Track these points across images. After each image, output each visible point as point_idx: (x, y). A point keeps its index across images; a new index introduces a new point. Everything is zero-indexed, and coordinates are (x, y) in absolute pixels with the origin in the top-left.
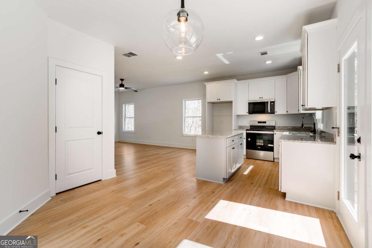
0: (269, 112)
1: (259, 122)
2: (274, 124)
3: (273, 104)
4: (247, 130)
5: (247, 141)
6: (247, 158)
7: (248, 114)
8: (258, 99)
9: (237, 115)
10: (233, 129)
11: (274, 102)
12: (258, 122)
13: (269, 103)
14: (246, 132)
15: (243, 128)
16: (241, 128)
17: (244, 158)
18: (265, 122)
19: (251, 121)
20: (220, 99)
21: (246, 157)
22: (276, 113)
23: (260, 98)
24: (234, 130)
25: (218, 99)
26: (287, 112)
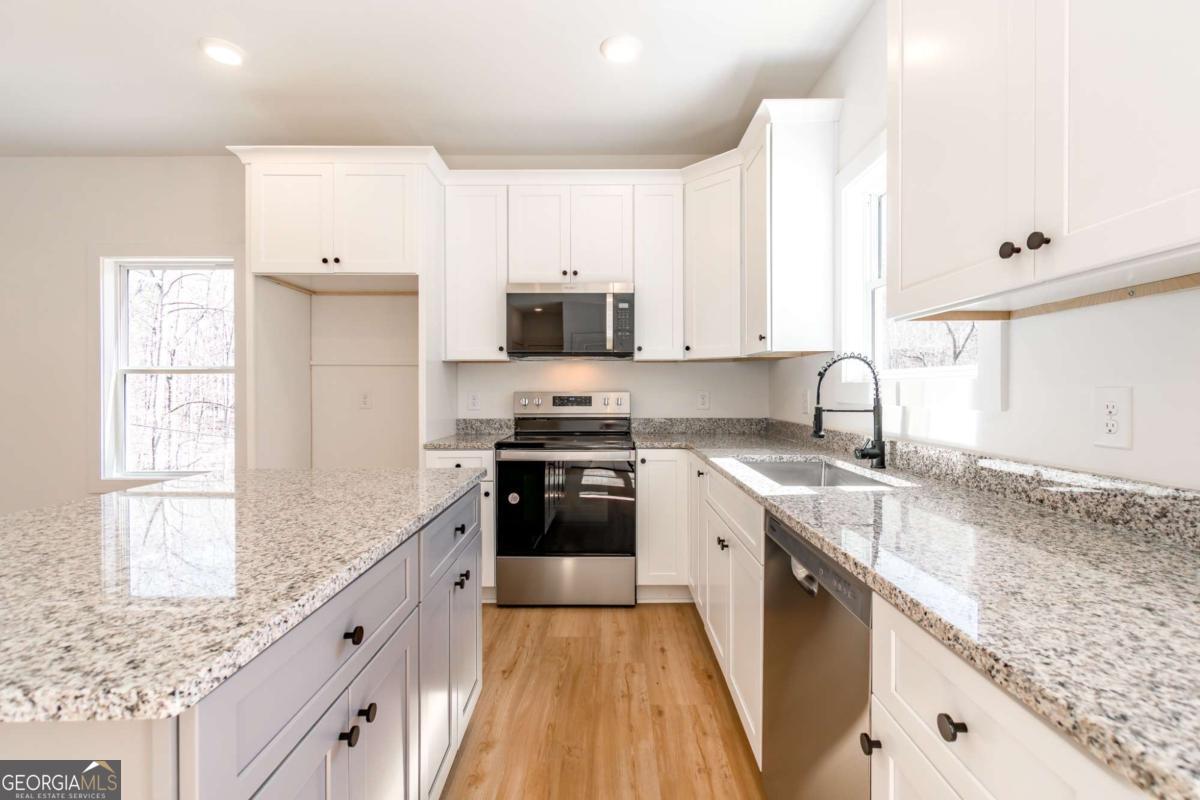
0: (609, 346)
1: (560, 401)
2: (624, 410)
3: (626, 306)
4: (500, 446)
5: (503, 508)
6: (500, 606)
7: (504, 356)
8: (558, 278)
9: (444, 362)
10: (423, 439)
11: (629, 298)
12: (554, 398)
13: (610, 300)
14: (496, 455)
15: (479, 435)
16: (468, 433)
17: (485, 605)
18: (586, 401)
19: (518, 395)
20: (337, 260)
21: (498, 597)
22: (638, 356)
23: (565, 273)
24: (426, 447)
25: (325, 261)
26: (688, 348)
